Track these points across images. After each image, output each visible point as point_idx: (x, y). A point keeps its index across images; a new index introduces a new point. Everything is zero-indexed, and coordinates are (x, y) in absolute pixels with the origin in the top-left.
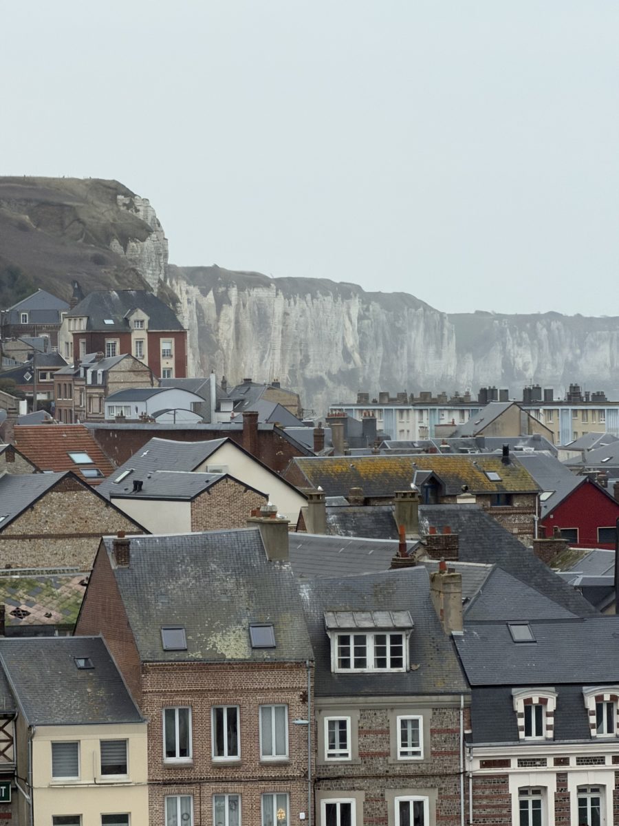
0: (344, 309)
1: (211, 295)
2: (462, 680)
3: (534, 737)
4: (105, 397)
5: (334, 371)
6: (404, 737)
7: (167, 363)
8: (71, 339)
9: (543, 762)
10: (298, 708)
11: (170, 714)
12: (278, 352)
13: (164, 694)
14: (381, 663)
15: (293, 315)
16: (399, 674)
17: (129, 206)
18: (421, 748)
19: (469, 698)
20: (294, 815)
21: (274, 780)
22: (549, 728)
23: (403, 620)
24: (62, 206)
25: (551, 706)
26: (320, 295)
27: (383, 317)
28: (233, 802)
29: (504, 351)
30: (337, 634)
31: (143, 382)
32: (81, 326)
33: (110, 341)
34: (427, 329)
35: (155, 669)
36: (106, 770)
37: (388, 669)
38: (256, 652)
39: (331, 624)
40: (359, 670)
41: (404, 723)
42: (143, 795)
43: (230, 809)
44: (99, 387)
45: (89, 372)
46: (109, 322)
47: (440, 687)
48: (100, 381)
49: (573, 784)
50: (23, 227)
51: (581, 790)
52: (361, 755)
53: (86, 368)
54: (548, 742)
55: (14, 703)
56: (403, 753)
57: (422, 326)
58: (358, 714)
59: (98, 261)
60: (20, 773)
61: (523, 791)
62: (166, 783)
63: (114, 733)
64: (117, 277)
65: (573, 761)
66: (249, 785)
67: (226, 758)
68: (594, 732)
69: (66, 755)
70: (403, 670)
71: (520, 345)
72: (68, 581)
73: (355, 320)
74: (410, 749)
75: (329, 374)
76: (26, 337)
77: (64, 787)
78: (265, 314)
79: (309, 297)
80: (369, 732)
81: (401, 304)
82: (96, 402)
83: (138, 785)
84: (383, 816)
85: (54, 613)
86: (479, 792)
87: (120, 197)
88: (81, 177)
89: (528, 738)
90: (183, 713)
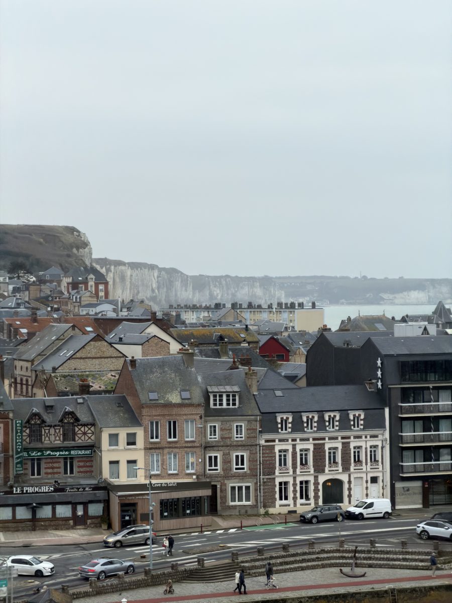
0: (152, 273)
1: (104, 269)
2: (258, 411)
3: (284, 431)
4: (80, 306)
5: (148, 296)
6: (237, 432)
7: (102, 294)
8: (66, 285)
9: (287, 440)
10: (199, 421)
11: (152, 423)
12: (128, 290)
13: (150, 416)
14: (228, 404)
15: (134, 276)
16: (235, 408)
17: (78, 236)
18: (243, 436)
19: (261, 417)
20: (197, 460)
21: (190, 447)
22: (289, 428)
23: (236, 389)
24: (55, 236)
25: (290, 420)
26: (143, 269)
27: (166, 277)
28: (175, 456)
29: (210, 289)
30: (212, 394)
31: (94, 301)
32: (70, 280)
33: (80, 286)
34: (182, 282)
35: (147, 407)
36: (128, 444)
37: (231, 406)
38: (183, 401)
39: (210, 390)
40: (220, 407)
41: (237, 426)
42: (142, 452)
43: (174, 458)
44: (78, 302)
45: (74, 297)
46: (80, 279)
47: (250, 413)
48: (78, 300)
49: (298, 448)
50: (40, 243)
51: (301, 450)
52: (222, 438)
53: (73, 296)
54: (289, 433)
55: (94, 420)
56: (237, 437)
57: (180, 280)
58: (220, 423)
59: (69, 256)
60: (96, 445)
61: (280, 451)
62: (151, 449)
63: (131, 430)
64: (76, 262)
65: (298, 440)
66: (181, 449)
67: (172, 439)
68: (306, 429)
69: (114, 438)
70: (236, 407)
71: (215, 287)
72: (107, 374)
73: (156, 278)
74: (239, 436)
75: (146, 297)
76: (48, 284)
77: (113, 450)
78: (124, 276)
79: (139, 269)
80: (224, 430)
81: (172, 272)
82: (77, 308)
83: (140, 449)
84: (229, 460)
85: (102, 386)
86: (264, 452)
87: (75, 233)
88: (60, 225)
89: (282, 432)
90: (157, 423)
